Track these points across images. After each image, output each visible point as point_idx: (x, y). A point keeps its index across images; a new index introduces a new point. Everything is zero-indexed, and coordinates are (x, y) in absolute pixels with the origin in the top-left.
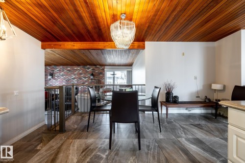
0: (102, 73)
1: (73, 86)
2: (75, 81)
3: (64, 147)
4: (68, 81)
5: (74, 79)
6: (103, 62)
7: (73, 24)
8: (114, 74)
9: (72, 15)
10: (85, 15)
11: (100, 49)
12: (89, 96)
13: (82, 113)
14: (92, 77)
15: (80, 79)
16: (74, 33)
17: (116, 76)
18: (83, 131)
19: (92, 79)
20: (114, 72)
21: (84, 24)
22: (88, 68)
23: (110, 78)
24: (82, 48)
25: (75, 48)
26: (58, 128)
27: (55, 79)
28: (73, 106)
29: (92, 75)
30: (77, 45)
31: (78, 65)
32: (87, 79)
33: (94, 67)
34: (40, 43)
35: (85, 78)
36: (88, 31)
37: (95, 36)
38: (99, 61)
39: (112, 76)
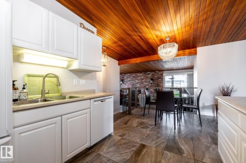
0: (161, 78)
1: (136, 88)
2: (138, 85)
3: (131, 120)
4: (133, 85)
5: (137, 83)
6: (161, 68)
7: (136, 49)
8: (172, 79)
9: (135, 45)
10: (142, 44)
11: (157, 60)
12: (145, 95)
13: (142, 108)
14: (151, 82)
15: (142, 83)
16: (136, 53)
17: (174, 80)
18: (141, 116)
19: (151, 83)
20: (173, 77)
21: (142, 48)
22: (149, 74)
23: (168, 82)
24: (142, 61)
25: (137, 62)
26: (127, 113)
27: (124, 84)
28: (136, 104)
29: (152, 79)
30: (138, 60)
31: (140, 72)
32: (147, 83)
33: (153, 73)
34: (117, 62)
35: (146, 82)
36: (145, 51)
37: (151, 52)
38: (157, 68)
39: (171, 80)
